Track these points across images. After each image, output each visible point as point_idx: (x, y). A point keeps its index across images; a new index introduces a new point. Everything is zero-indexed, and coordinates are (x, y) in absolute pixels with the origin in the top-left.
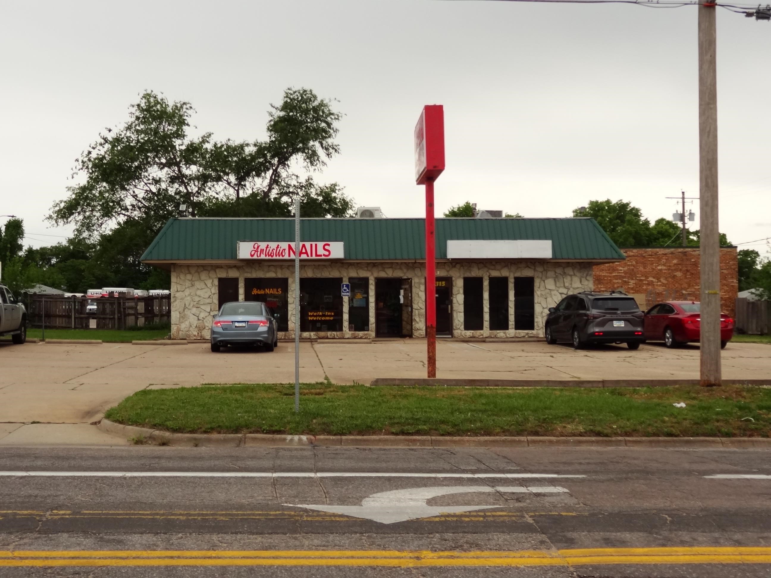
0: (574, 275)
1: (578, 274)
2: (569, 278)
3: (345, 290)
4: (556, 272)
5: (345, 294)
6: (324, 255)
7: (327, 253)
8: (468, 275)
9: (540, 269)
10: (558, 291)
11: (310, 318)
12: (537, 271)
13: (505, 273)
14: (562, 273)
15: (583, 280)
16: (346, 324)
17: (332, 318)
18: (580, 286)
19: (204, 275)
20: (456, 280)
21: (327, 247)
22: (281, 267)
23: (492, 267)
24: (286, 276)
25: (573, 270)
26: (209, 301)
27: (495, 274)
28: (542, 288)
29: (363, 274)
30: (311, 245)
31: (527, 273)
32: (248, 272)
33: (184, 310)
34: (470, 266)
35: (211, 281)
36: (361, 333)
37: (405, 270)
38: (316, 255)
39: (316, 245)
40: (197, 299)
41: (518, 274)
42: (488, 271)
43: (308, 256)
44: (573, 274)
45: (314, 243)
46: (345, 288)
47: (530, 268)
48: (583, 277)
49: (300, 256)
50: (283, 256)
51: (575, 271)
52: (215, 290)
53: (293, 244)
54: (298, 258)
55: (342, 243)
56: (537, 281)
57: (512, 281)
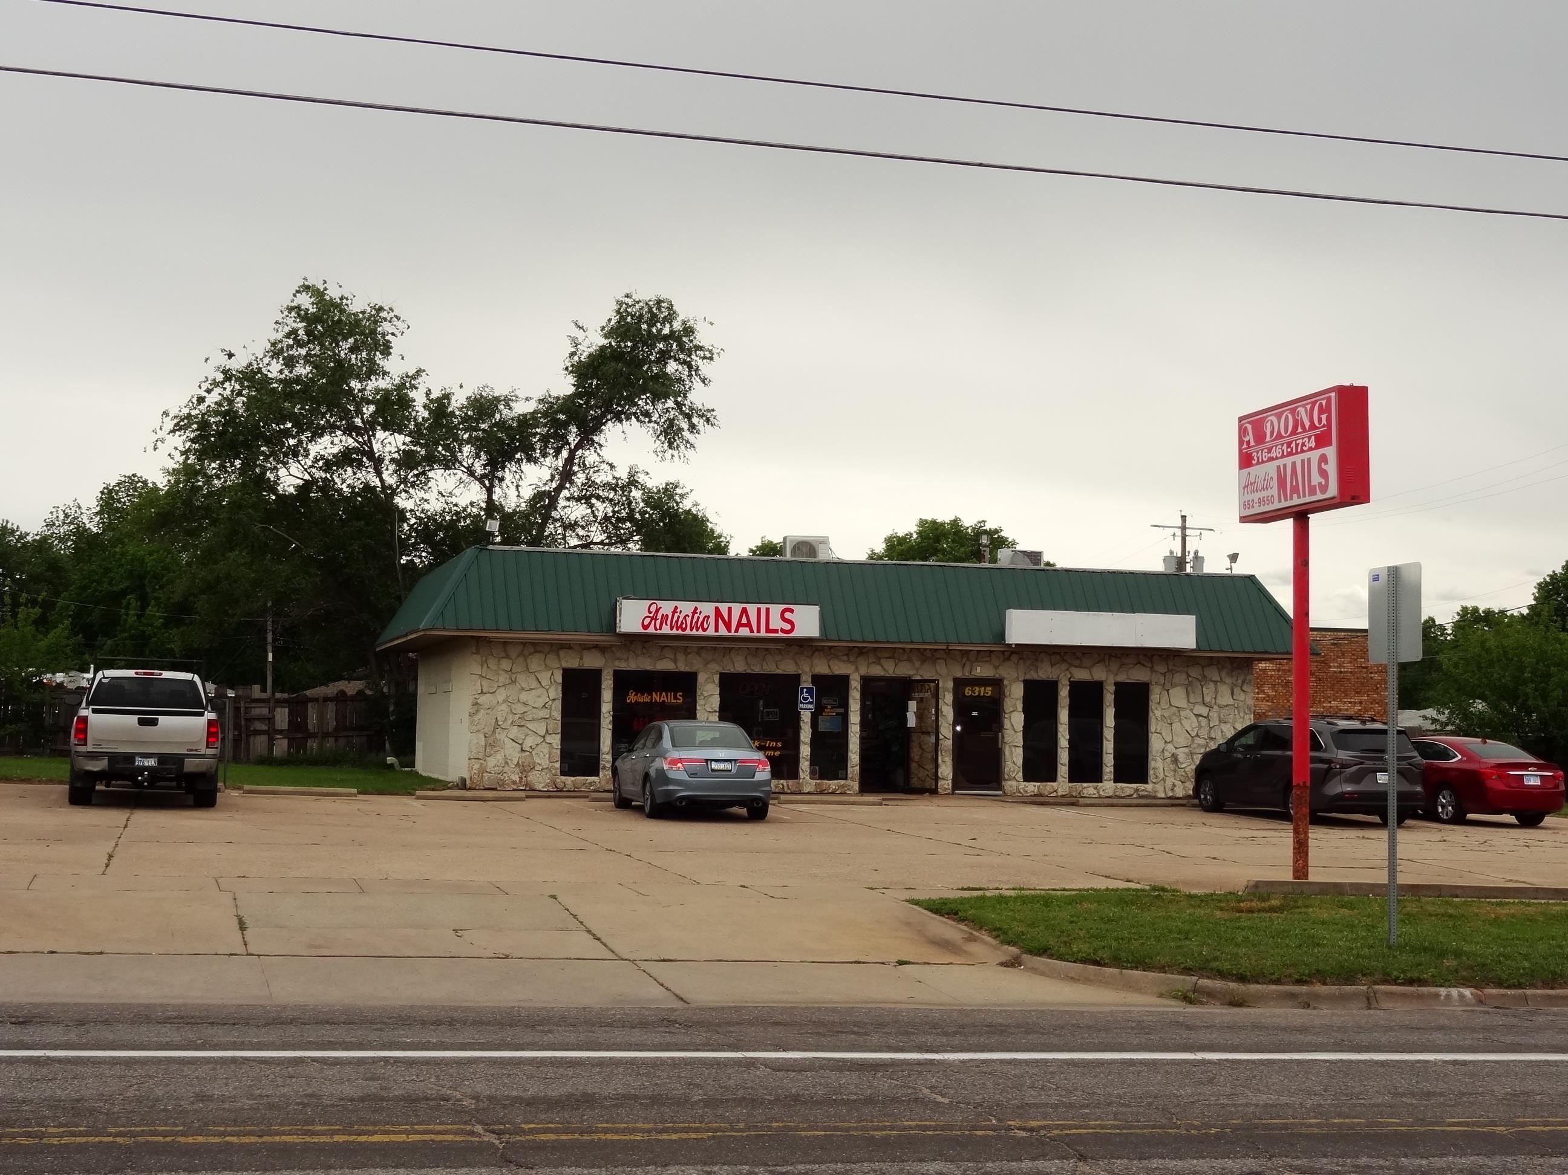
0: (1222, 681)
1: (1228, 680)
2: (1212, 686)
3: (805, 699)
4: (1188, 676)
5: (805, 706)
6: (783, 631)
7: (788, 627)
8: (1033, 676)
9: (1161, 668)
10: (1192, 710)
12: (1156, 672)
13: (1098, 674)
14: (1200, 678)
15: (1237, 690)
16: (805, 765)
17: (777, 753)
18: (1231, 702)
19: (535, 663)
20: (1010, 684)
21: (787, 615)
22: (686, 651)
23: (1077, 662)
24: (694, 669)
25: (1219, 671)
27: (1081, 675)
28: (1164, 705)
29: (839, 668)
30: (759, 610)
31: (1138, 675)
32: (620, 659)
33: (494, 731)
34: (1036, 660)
35: (548, 674)
36: (833, 784)
37: (917, 664)
38: (768, 630)
39: (768, 610)
40: (520, 709)
41: (1122, 678)
42: (1068, 669)
43: (752, 631)
44: (1218, 679)
45: (763, 607)
46: (805, 695)
47: (1143, 665)
48: (1236, 686)
49: (737, 631)
50: (704, 630)
51: (1223, 674)
52: (556, 692)
53: (724, 607)
54: (733, 634)
55: (817, 608)
56: (1155, 690)
57: (1112, 689)
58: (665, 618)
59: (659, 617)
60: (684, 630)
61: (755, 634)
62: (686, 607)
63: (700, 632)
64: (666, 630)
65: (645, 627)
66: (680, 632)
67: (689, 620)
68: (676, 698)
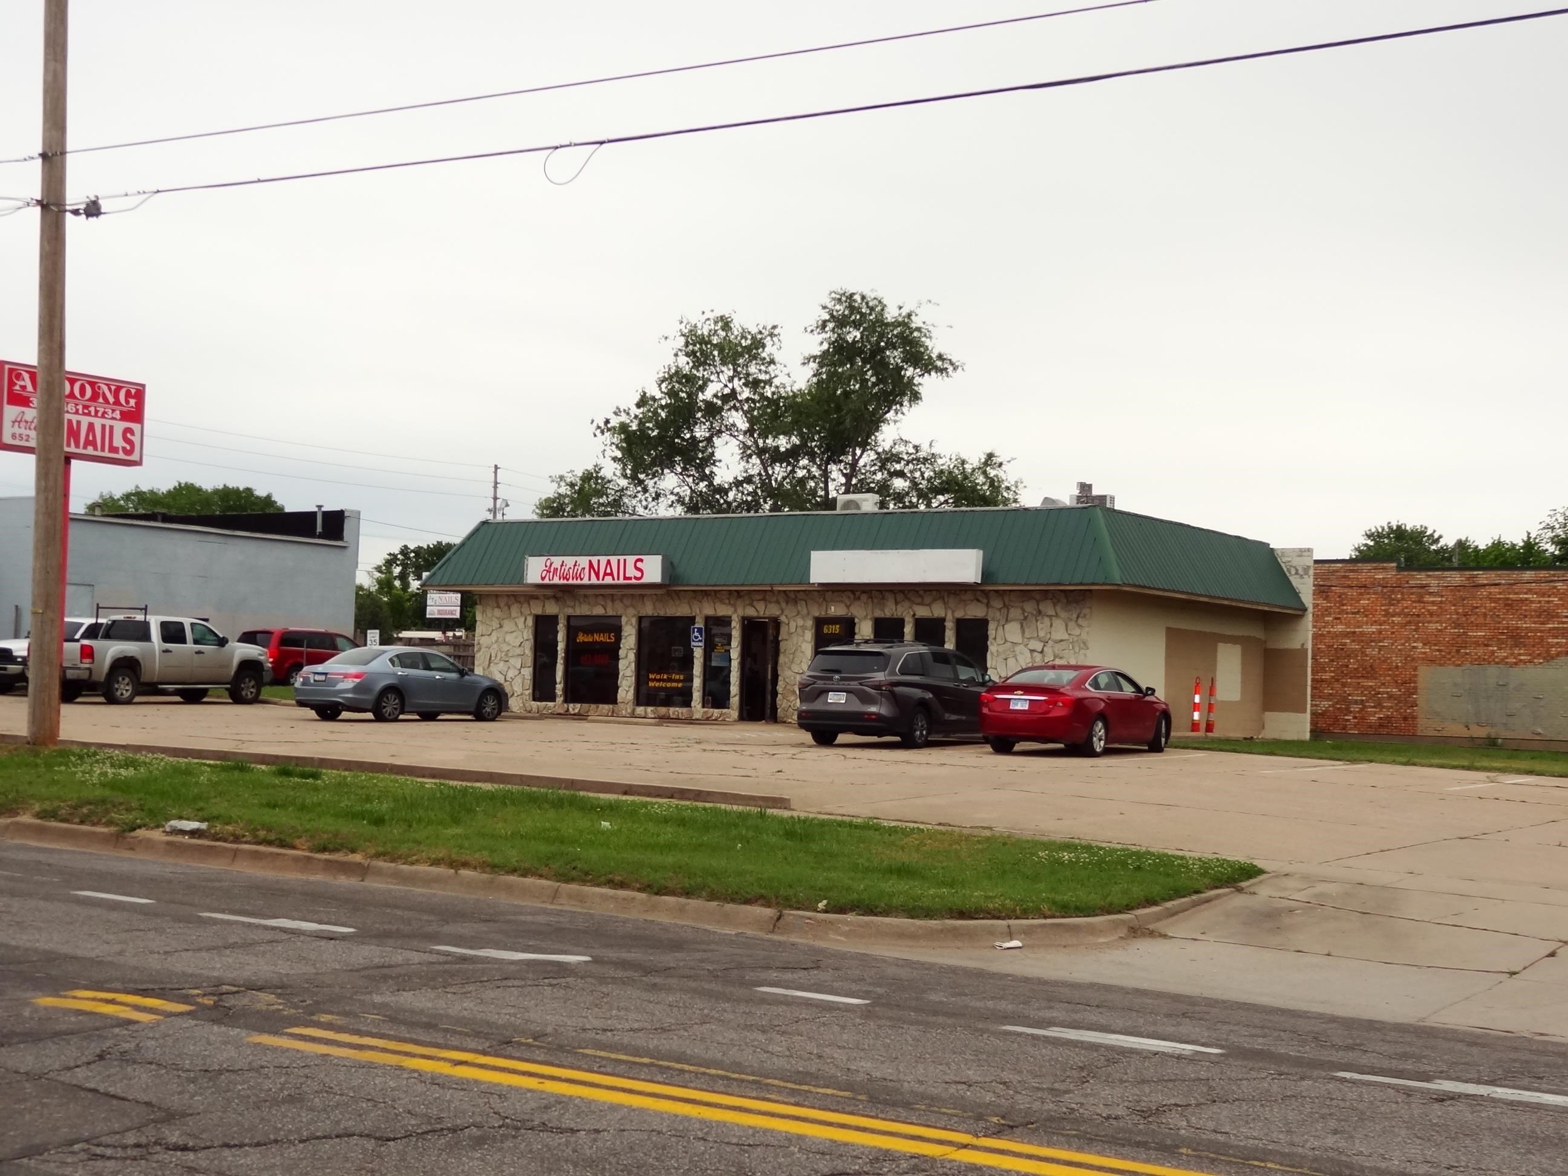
0: (1057, 615)
1: (1063, 614)
2: (1047, 621)
3: (696, 637)
4: (1024, 611)
5: (696, 644)
6: (636, 578)
7: (639, 574)
8: (879, 614)
9: (997, 604)
10: (1026, 645)
11: (651, 684)
12: (993, 607)
13: (937, 611)
14: (1035, 613)
15: (1071, 625)
16: (697, 696)
17: (680, 685)
18: (1066, 637)
19: (515, 610)
20: (860, 621)
21: (639, 564)
22: (612, 598)
23: (919, 600)
24: (619, 613)
25: (1055, 605)
26: (518, 651)
27: (923, 612)
28: (999, 641)
29: (722, 610)
30: (619, 561)
31: (975, 611)
32: (569, 606)
33: (489, 665)
34: (883, 598)
35: (523, 619)
36: (716, 712)
37: (784, 605)
38: (625, 578)
39: (625, 560)
40: (505, 648)
41: (960, 614)
42: (912, 607)
43: (614, 579)
44: (1053, 613)
45: (622, 558)
46: (696, 634)
47: (978, 601)
48: (1071, 620)
49: (603, 579)
50: (581, 579)
51: (1058, 608)
52: (528, 634)
53: (594, 559)
54: (600, 582)
55: (659, 558)
56: (992, 627)
57: (950, 625)
58: (556, 570)
59: (552, 570)
60: (568, 580)
61: (616, 582)
62: (569, 561)
63: (579, 582)
64: (556, 581)
65: (543, 579)
66: (565, 582)
67: (571, 571)
68: (610, 638)
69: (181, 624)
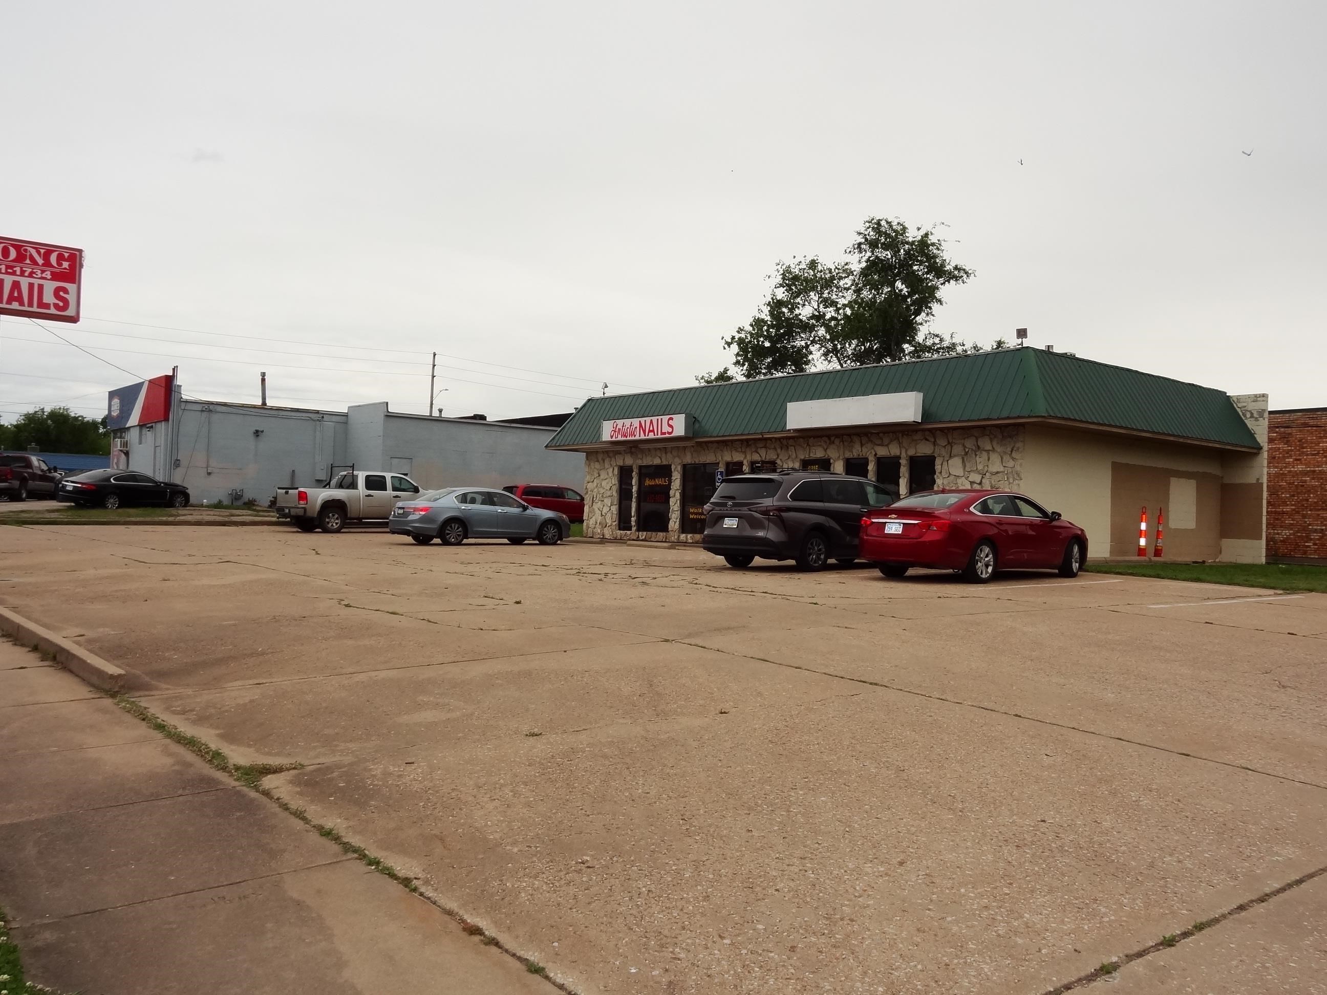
0: (993, 450)
1: (999, 449)
2: (985, 455)
3: (719, 479)
4: (965, 447)
5: (719, 484)
6: (668, 433)
7: (670, 430)
8: (848, 455)
9: (942, 442)
10: (967, 478)
11: (691, 517)
12: (939, 445)
13: (894, 450)
14: (974, 448)
15: (1006, 457)
18: (1001, 469)
19: (607, 463)
20: (834, 462)
21: (671, 422)
22: (666, 451)
23: (879, 442)
24: (670, 462)
25: (991, 441)
26: (609, 493)
27: (882, 452)
28: (944, 474)
29: (737, 457)
30: (658, 420)
31: (924, 449)
32: (639, 458)
33: (592, 504)
34: (851, 441)
35: (612, 469)
37: (779, 451)
38: (662, 433)
39: (662, 419)
40: (602, 491)
41: (911, 452)
42: (873, 448)
43: (654, 435)
44: (991, 448)
45: (659, 418)
46: (719, 477)
47: (927, 440)
48: (1005, 453)
49: (648, 436)
50: (635, 436)
51: (995, 443)
52: (615, 481)
53: (643, 420)
54: (646, 437)
55: (684, 415)
56: (938, 462)
57: (903, 462)
58: (619, 430)
59: (617, 430)
60: (626, 437)
61: (656, 437)
62: (627, 422)
63: (633, 438)
64: (620, 438)
65: (612, 437)
66: (625, 438)
67: (628, 430)
68: (665, 482)
69: (384, 477)
